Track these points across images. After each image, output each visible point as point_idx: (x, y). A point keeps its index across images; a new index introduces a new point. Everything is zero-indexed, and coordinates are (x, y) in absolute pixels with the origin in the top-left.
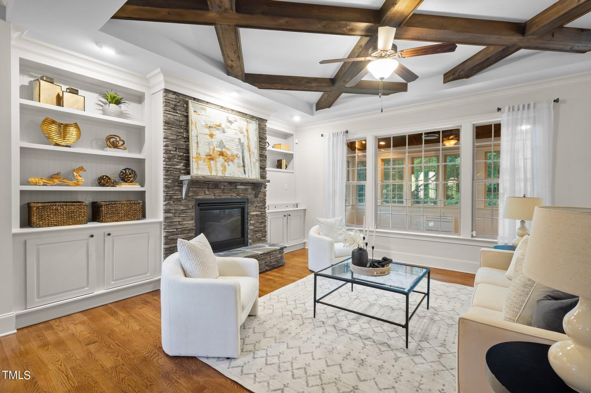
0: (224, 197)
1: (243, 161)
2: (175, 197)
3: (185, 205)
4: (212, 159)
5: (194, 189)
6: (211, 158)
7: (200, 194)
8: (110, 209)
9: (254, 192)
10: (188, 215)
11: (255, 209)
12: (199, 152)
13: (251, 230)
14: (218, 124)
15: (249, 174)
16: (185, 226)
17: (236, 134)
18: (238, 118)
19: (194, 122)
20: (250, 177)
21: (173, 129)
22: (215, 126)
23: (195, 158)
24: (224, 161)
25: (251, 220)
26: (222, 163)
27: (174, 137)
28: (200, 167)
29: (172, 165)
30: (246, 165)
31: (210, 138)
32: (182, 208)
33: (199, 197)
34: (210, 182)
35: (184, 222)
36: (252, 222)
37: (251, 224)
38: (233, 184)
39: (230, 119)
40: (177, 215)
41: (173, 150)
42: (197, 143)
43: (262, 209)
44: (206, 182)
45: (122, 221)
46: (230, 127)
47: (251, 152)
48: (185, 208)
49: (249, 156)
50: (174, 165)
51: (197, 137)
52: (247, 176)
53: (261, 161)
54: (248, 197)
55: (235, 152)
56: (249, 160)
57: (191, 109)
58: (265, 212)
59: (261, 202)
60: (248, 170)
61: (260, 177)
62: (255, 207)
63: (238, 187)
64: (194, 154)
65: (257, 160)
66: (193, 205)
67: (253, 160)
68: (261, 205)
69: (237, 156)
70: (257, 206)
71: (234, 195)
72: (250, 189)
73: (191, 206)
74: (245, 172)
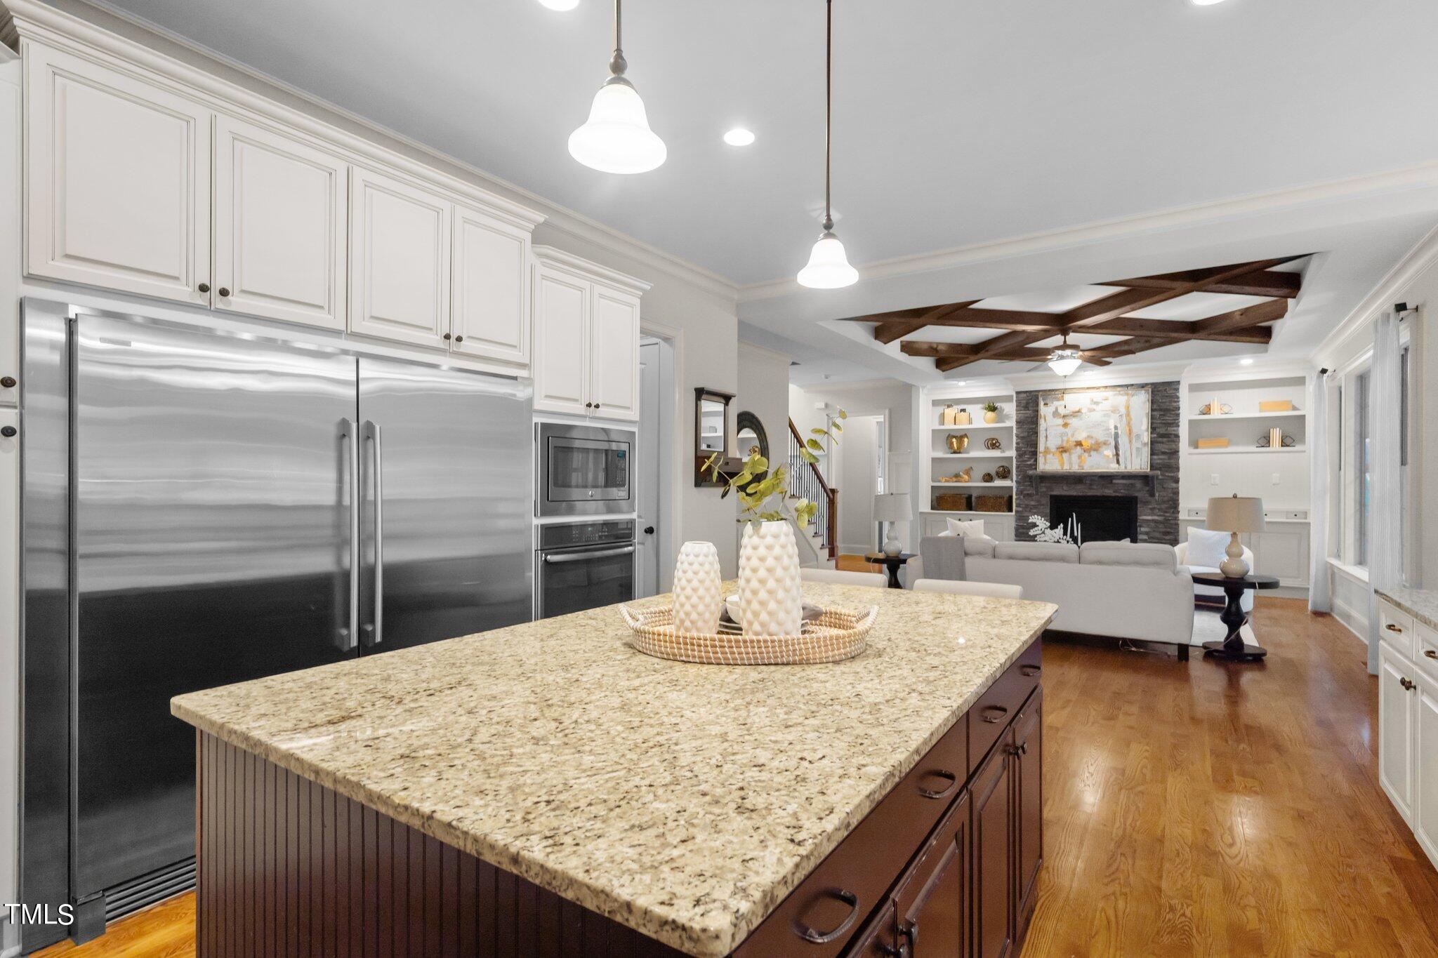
0: (1089, 494)
1: (1116, 448)
3: (1037, 501)
4: (1065, 451)
5: (1047, 485)
6: (1063, 450)
7: (1056, 489)
8: (980, 500)
9: (1147, 488)
11: (1149, 511)
12: (1049, 445)
14: (1077, 409)
15: (1126, 465)
17: (1105, 415)
18: (1110, 394)
19: (1042, 416)
20: (1129, 468)
21: (1024, 425)
22: (1071, 413)
23: (1043, 452)
24: (1084, 452)
25: (1140, 526)
26: (1079, 454)
27: (1026, 434)
28: (1048, 461)
29: (1022, 462)
30: (1121, 453)
31: (1064, 428)
32: (1033, 503)
33: (1055, 493)
36: (1143, 529)
37: (1142, 533)
38: (1107, 478)
39: (1095, 400)
40: (1028, 510)
42: (1047, 436)
43: (1166, 512)
45: (990, 511)
46: (1094, 410)
47: (1134, 435)
48: (1036, 503)
49: (1128, 441)
50: (1026, 461)
51: (1047, 429)
52: (1123, 468)
53: (1163, 443)
54: (1136, 494)
55: (1102, 439)
56: (1127, 445)
57: (1042, 403)
58: (1176, 519)
59: (1164, 502)
60: (1126, 459)
61: (1152, 467)
62: (1152, 509)
63: (1114, 481)
64: (1041, 447)
65: (1145, 444)
66: (1046, 501)
67: (1136, 445)
68: (1164, 506)
69: (1105, 444)
70: (1154, 508)
71: (1109, 492)
72: (1139, 484)
73: (1044, 502)
74: (1118, 462)
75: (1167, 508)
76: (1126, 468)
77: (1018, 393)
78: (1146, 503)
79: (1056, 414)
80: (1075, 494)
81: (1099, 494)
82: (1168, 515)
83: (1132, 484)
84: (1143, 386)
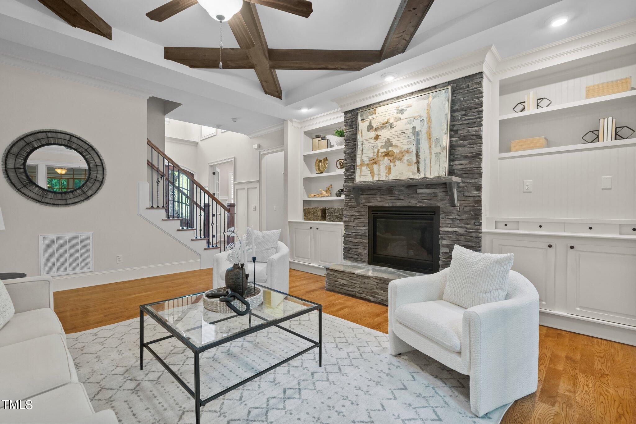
1: (417, 156)
2: (350, 204)
3: (359, 212)
4: (376, 163)
6: (374, 162)
7: (373, 201)
8: (329, 212)
9: (448, 197)
10: (360, 221)
11: (451, 222)
12: (363, 158)
13: (443, 253)
14: (386, 120)
15: (425, 172)
16: (358, 232)
17: (409, 123)
18: (413, 101)
19: (360, 131)
20: (428, 176)
21: (350, 143)
22: (381, 125)
23: (359, 166)
24: (389, 162)
25: (443, 239)
26: (387, 164)
28: (362, 174)
29: (349, 176)
30: (421, 160)
31: (375, 141)
32: (356, 214)
33: (371, 204)
34: (383, 188)
35: (358, 228)
36: (444, 242)
37: (444, 246)
38: (411, 187)
39: (401, 108)
40: (352, 220)
41: (349, 162)
42: (362, 150)
43: (467, 224)
44: (378, 188)
45: (334, 221)
46: (400, 119)
47: (433, 139)
48: (358, 215)
49: (428, 147)
51: (362, 144)
52: (422, 176)
53: (464, 146)
54: (438, 204)
55: (405, 147)
56: (427, 152)
57: (360, 119)
58: (478, 231)
59: (466, 212)
60: (425, 166)
61: (451, 172)
62: (453, 220)
63: (419, 191)
64: (358, 162)
65: (444, 149)
66: (365, 212)
67: (435, 150)
68: (465, 217)
69: (407, 152)
70: (455, 219)
71: (414, 202)
72: (440, 193)
73: (363, 213)
74: (418, 170)
75: (467, 219)
76: (425, 175)
77: (346, 113)
78: (448, 213)
79: (370, 127)
80: (387, 205)
81: (405, 205)
82: (468, 226)
83: (434, 193)
84: (444, 85)
